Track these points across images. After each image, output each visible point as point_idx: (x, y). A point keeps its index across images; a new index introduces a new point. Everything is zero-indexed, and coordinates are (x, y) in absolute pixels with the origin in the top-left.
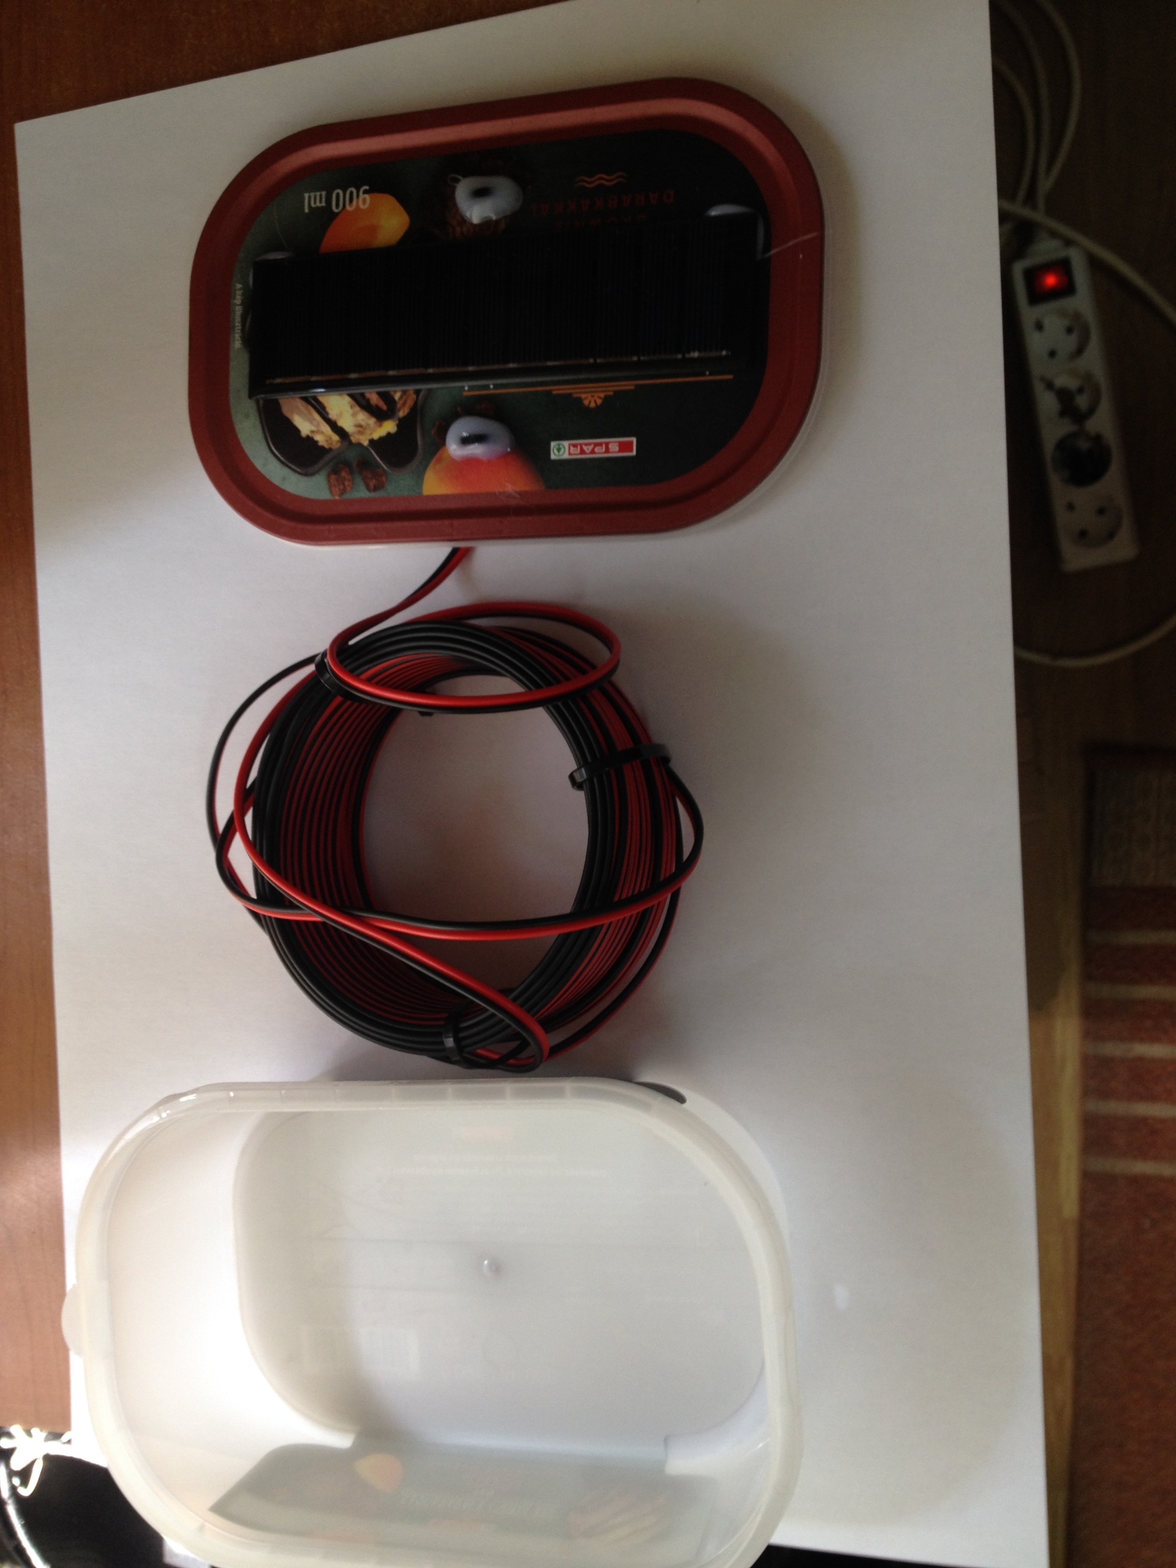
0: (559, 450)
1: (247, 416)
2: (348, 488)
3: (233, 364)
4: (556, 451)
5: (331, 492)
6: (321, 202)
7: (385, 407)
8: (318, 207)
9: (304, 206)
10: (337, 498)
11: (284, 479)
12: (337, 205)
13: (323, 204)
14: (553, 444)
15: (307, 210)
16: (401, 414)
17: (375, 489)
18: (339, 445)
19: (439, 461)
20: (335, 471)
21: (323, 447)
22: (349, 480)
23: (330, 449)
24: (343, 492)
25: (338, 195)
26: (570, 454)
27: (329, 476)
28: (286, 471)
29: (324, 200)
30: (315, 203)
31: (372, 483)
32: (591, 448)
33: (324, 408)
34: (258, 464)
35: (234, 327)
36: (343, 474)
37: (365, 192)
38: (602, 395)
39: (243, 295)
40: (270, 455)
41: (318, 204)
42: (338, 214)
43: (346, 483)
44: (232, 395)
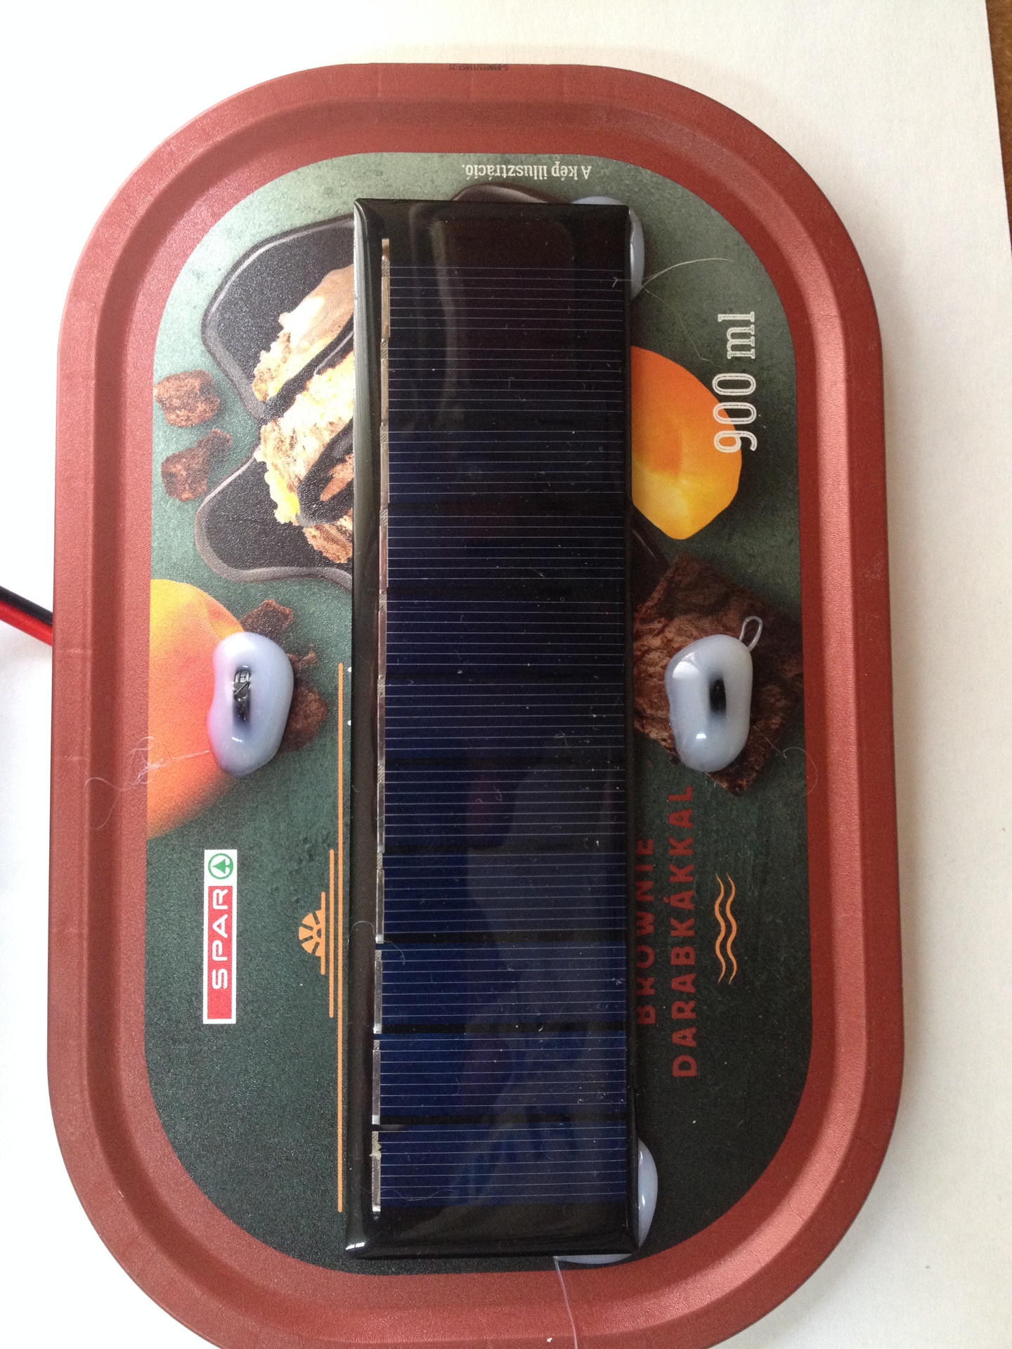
0: (222, 866)
1: (329, 192)
2: (173, 417)
3: (434, 160)
4: (220, 859)
5: (168, 379)
6: (735, 348)
7: (325, 497)
8: (725, 341)
9: (731, 311)
10: (155, 392)
11: (198, 276)
12: (723, 384)
13: (730, 354)
14: (233, 854)
15: (721, 317)
16: (310, 532)
17: (168, 476)
18: (259, 396)
19: (215, 614)
20: (208, 388)
21: (256, 359)
22: (188, 419)
23: (251, 377)
24: (168, 408)
25: (745, 384)
26: (212, 889)
27: (199, 374)
28: (214, 280)
29: (739, 354)
30: (734, 336)
31: (179, 469)
32: (222, 932)
33: (332, 365)
34: (234, 218)
35: (507, 162)
36: (201, 407)
37: (746, 442)
38: (320, 952)
39: (569, 179)
40: (248, 243)
41: (732, 342)
42: (708, 385)
43: (182, 413)
44: (372, 158)
